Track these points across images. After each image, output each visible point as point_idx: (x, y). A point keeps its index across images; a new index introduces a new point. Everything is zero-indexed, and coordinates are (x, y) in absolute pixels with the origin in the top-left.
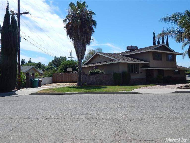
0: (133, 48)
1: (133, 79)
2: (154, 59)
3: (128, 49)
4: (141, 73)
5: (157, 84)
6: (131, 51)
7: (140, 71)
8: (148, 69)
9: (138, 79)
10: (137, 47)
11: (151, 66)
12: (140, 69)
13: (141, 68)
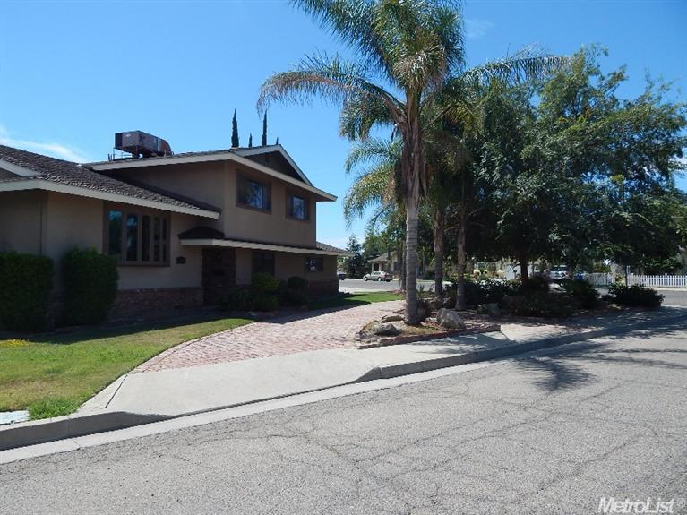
0: (148, 146)
1: (132, 293)
2: (242, 201)
3: (125, 144)
4: (181, 260)
5: (253, 314)
6: (136, 158)
7: (175, 251)
8: (216, 243)
9: (162, 290)
10: (165, 144)
11: (227, 231)
12: (176, 245)
13: (183, 236)
